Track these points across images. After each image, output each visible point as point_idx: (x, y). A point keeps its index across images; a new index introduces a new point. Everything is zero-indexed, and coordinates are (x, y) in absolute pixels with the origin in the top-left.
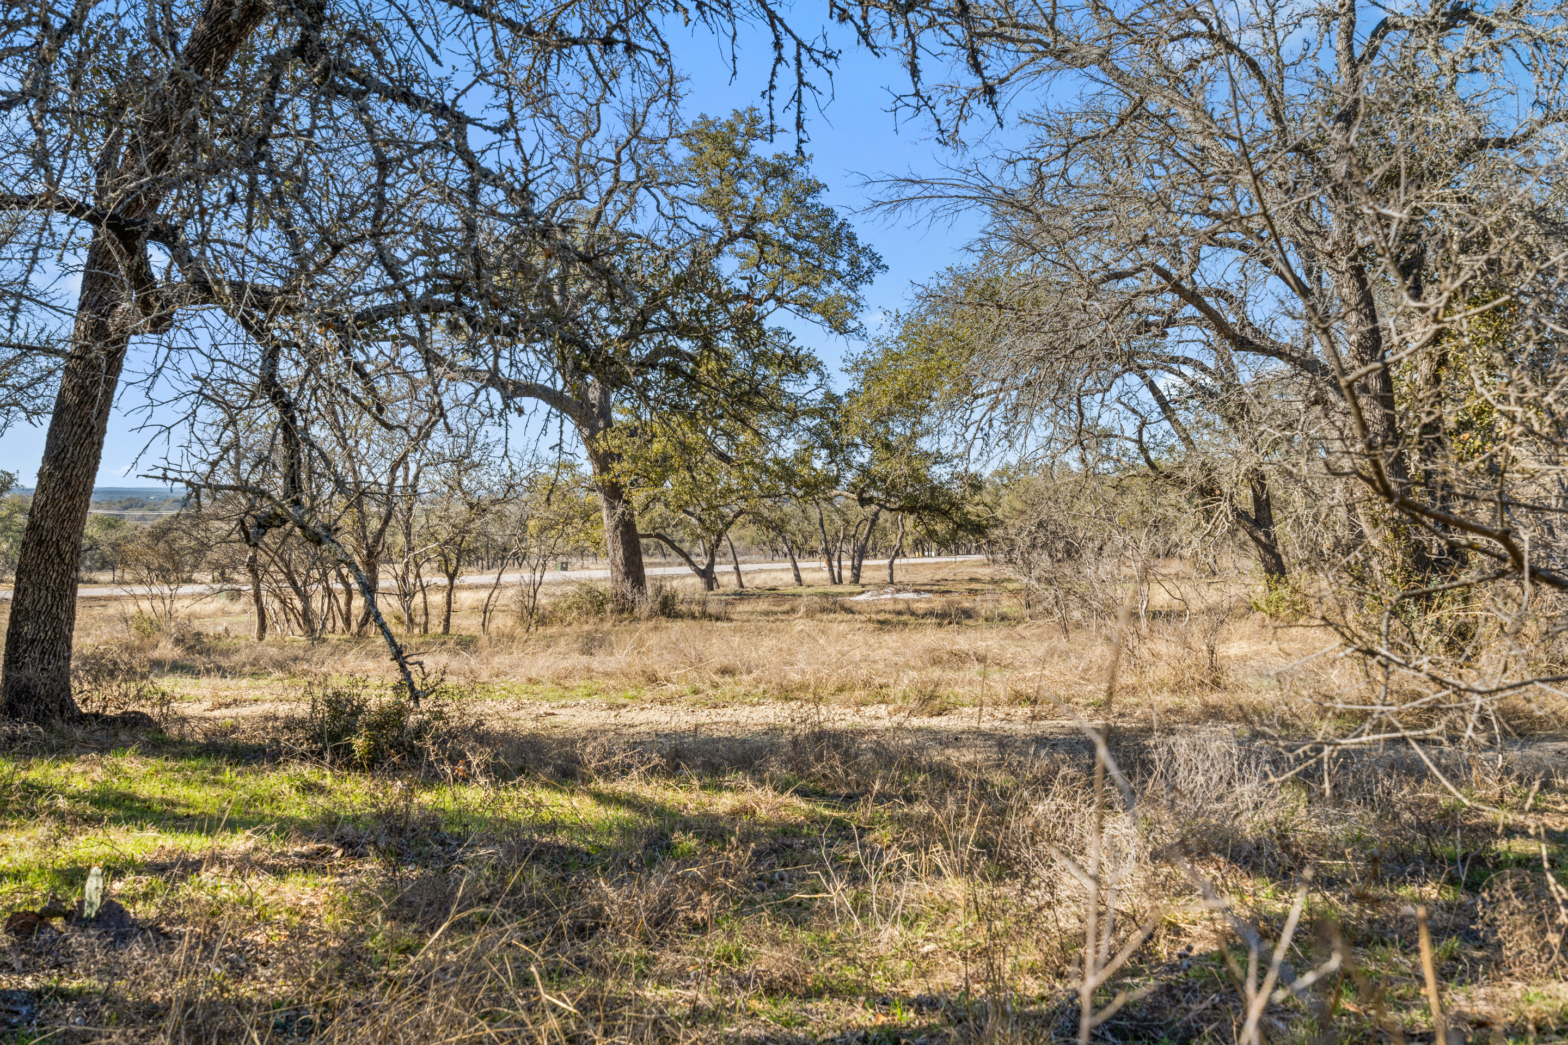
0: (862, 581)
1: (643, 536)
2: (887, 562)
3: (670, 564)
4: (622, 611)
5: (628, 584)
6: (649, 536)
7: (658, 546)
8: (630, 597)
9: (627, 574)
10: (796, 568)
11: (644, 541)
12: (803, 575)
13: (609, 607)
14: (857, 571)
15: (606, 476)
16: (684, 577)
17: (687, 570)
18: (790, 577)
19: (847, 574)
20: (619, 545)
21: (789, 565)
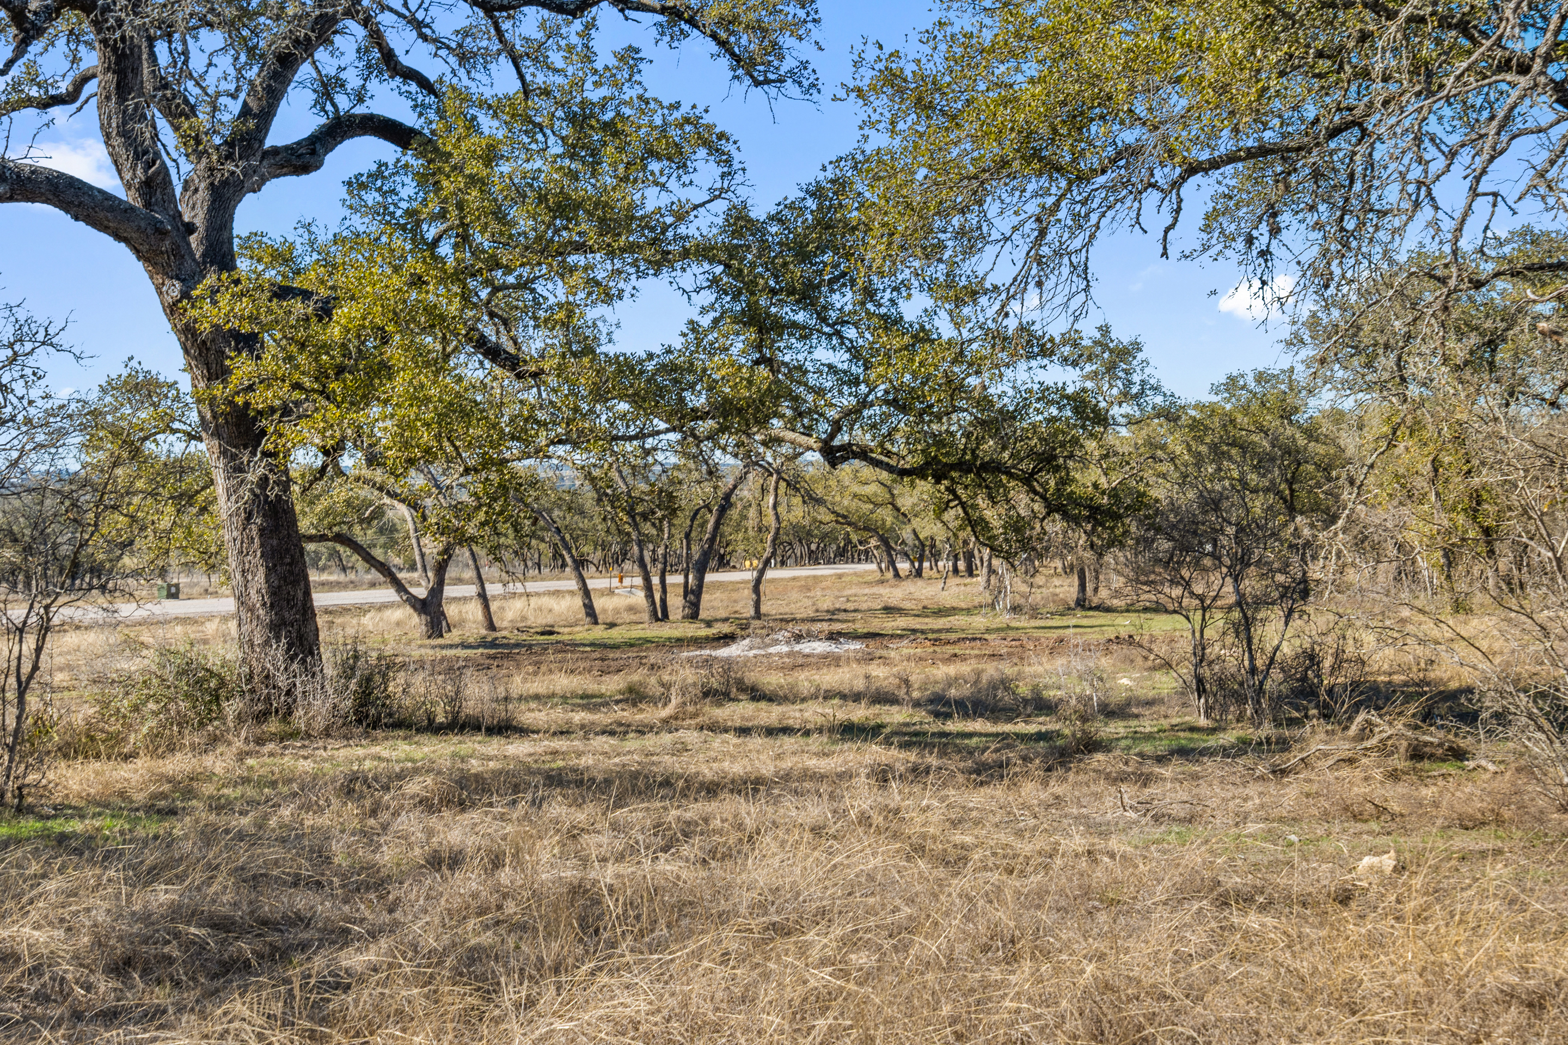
0: (703, 614)
1: (311, 539)
2: (750, 576)
3: (354, 585)
4: (261, 717)
5: (278, 652)
6: (322, 538)
7: (334, 554)
8: (282, 681)
9: (276, 628)
10: (586, 593)
11: (310, 547)
12: (599, 603)
13: (232, 708)
14: (693, 596)
15: (218, 390)
16: (382, 607)
17: (388, 594)
18: (572, 605)
19: (676, 602)
20: (255, 559)
21: (573, 584)
